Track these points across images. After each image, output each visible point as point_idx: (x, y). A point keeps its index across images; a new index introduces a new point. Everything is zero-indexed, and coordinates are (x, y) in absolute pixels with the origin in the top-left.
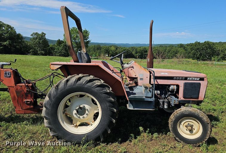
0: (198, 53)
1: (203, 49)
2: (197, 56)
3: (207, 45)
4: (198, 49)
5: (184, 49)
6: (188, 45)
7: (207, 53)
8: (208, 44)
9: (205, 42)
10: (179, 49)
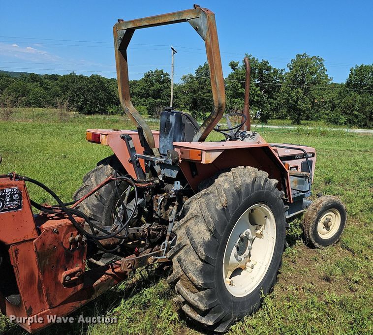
0: (80, 98)
1: (88, 91)
2: (79, 103)
3: (96, 83)
4: (79, 89)
5: (41, 85)
6: (46, 77)
7: (98, 99)
8: (98, 82)
9: (93, 77)
10: (30, 85)
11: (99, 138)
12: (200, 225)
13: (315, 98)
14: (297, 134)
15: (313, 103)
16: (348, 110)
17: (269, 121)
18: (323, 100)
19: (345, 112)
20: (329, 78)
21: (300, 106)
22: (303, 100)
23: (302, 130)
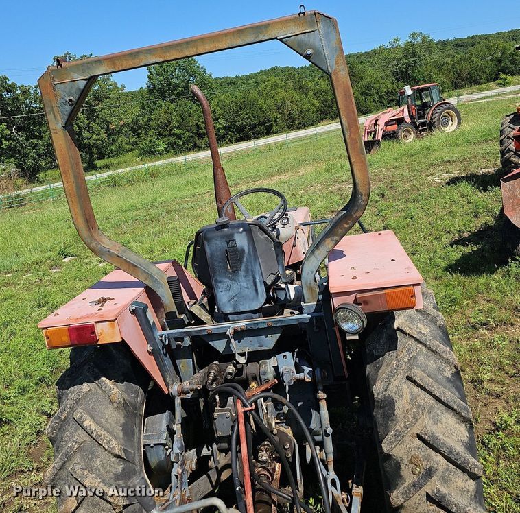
11: (94, 332)
12: (444, 420)
13: (108, 122)
14: (114, 186)
15: (107, 130)
16: (164, 130)
17: (41, 175)
18: (122, 123)
19: (160, 134)
20: (119, 86)
21: (88, 139)
22: (89, 128)
23: (119, 177)
